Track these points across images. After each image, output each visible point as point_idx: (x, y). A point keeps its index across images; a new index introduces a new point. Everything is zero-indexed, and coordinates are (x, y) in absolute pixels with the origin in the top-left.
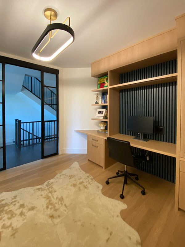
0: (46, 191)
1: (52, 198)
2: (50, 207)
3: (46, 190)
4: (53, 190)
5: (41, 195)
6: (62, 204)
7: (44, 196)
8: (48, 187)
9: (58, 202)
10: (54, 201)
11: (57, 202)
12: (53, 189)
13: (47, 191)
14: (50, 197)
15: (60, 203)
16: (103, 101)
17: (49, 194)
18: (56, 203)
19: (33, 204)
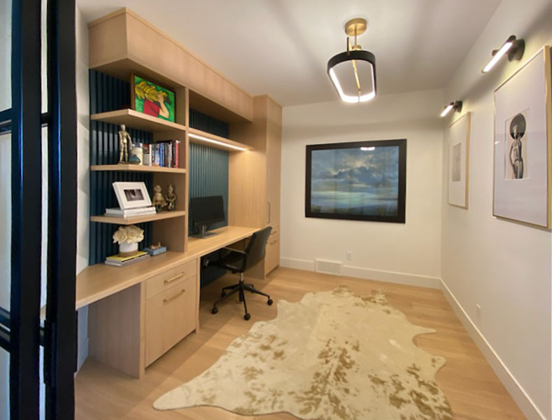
0: (331, 393)
1: (334, 370)
2: (348, 361)
3: (329, 394)
4: (317, 382)
5: (347, 391)
6: (330, 350)
7: (343, 385)
8: (319, 396)
9: (331, 356)
10: (335, 362)
11: (333, 357)
12: (315, 384)
13: (330, 391)
14: (335, 374)
15: (330, 353)
16: (157, 159)
17: (332, 379)
18: (336, 357)
19: (373, 387)
